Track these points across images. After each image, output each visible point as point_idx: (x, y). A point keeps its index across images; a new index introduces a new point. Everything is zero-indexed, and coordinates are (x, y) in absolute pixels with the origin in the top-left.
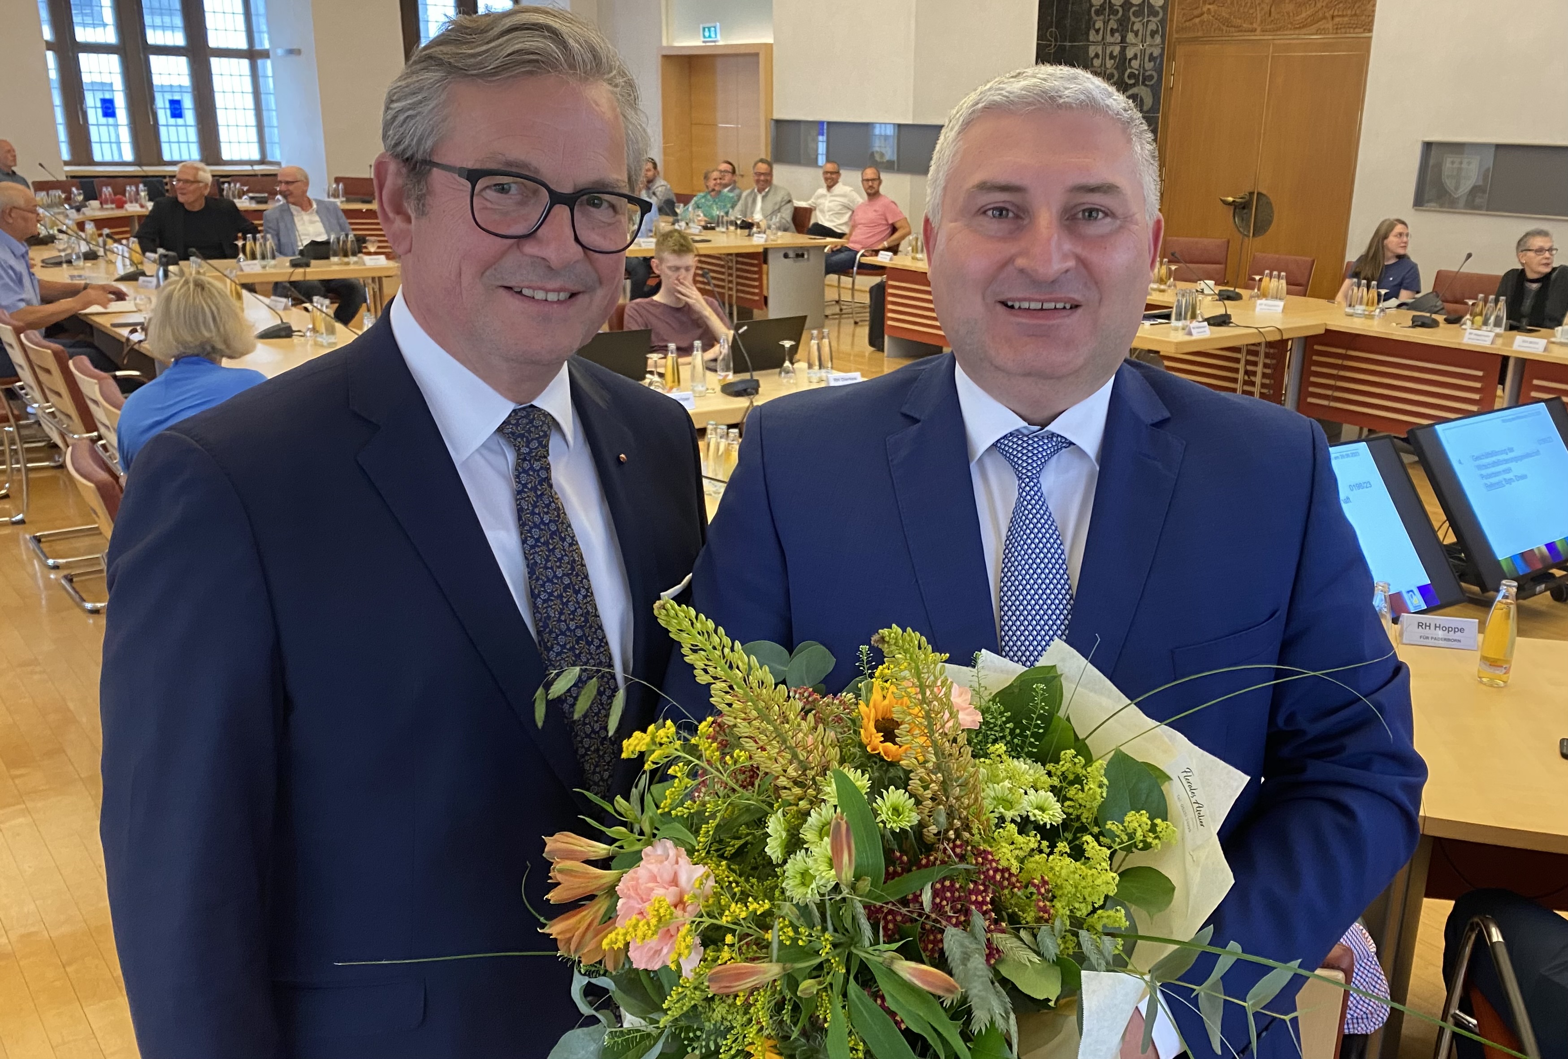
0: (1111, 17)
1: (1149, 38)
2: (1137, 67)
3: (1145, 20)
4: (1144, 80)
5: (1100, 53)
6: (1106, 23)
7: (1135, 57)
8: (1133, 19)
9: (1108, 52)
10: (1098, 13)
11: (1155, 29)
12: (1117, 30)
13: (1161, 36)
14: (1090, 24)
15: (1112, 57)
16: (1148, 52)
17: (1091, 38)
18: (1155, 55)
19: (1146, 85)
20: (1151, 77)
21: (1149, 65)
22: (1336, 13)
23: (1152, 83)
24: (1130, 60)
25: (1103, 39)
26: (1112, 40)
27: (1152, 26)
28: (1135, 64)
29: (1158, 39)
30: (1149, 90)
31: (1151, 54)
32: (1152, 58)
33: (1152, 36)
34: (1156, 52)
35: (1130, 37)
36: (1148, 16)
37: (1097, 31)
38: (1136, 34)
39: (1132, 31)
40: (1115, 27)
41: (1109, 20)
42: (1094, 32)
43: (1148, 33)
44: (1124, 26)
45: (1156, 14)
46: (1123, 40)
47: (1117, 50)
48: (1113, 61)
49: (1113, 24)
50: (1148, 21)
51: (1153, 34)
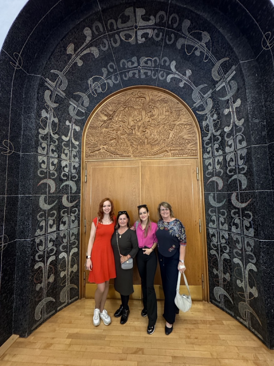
0: (51, 143)
1: (73, 158)
2: (67, 171)
3: (70, 149)
4: (72, 178)
5: (46, 161)
6: (49, 145)
7: (66, 166)
8: (64, 147)
9: (51, 162)
10: (43, 138)
11: (75, 154)
12: (55, 151)
13: (79, 158)
14: (37, 144)
15: (53, 164)
16: (73, 164)
17: (39, 151)
18: (76, 166)
19: (72, 180)
20: (75, 177)
21: (74, 171)
22: (172, 149)
23: (76, 179)
24: (64, 167)
25: (47, 154)
26: (53, 155)
27: (74, 153)
28: (66, 170)
29: (77, 160)
30: (74, 183)
31: (74, 166)
32: (74, 168)
33: (74, 158)
34: (77, 165)
35: (63, 156)
36: (72, 148)
37: (43, 148)
38: (66, 155)
39: (64, 153)
40: (54, 149)
41: (50, 145)
42: (41, 149)
43: (72, 156)
44: (59, 150)
45: (75, 148)
46: (59, 157)
47: (56, 161)
48: (53, 167)
49: (52, 147)
50: (72, 150)
51: (75, 156)
